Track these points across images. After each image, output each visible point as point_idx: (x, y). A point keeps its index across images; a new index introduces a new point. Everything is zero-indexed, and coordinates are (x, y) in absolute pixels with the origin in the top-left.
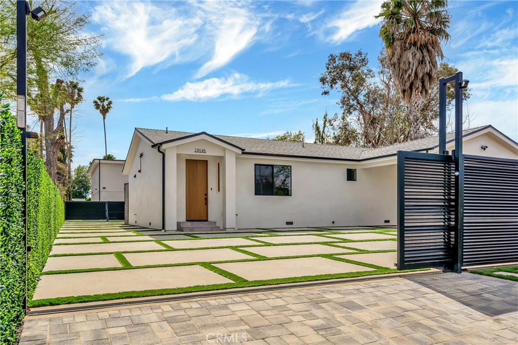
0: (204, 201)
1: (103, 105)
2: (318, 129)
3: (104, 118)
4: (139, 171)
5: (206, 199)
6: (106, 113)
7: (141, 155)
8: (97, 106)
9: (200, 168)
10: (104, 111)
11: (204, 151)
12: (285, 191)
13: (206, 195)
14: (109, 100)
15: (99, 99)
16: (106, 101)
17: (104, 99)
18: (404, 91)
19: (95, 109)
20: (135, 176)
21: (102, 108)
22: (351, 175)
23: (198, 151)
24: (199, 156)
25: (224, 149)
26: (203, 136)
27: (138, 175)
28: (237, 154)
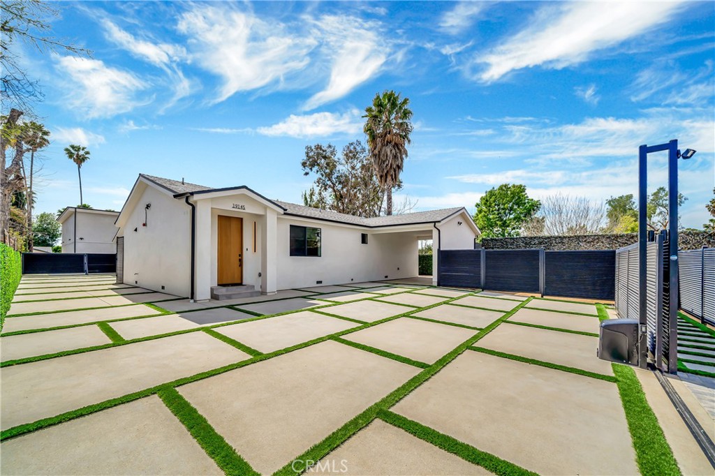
0: (238, 263)
1: (78, 154)
2: (306, 199)
3: (79, 167)
4: (144, 225)
5: (241, 261)
6: (81, 162)
7: (148, 207)
8: (71, 155)
9: (234, 225)
10: (80, 160)
11: (243, 207)
12: (314, 252)
13: (241, 255)
14: (86, 150)
15: (73, 147)
16: (81, 151)
17: (80, 148)
18: (381, 177)
19: (67, 158)
20: (136, 230)
21: (77, 156)
22: (364, 239)
23: (236, 206)
24: (237, 213)
25: (266, 208)
26: (244, 191)
27: (141, 228)
28: (278, 214)
